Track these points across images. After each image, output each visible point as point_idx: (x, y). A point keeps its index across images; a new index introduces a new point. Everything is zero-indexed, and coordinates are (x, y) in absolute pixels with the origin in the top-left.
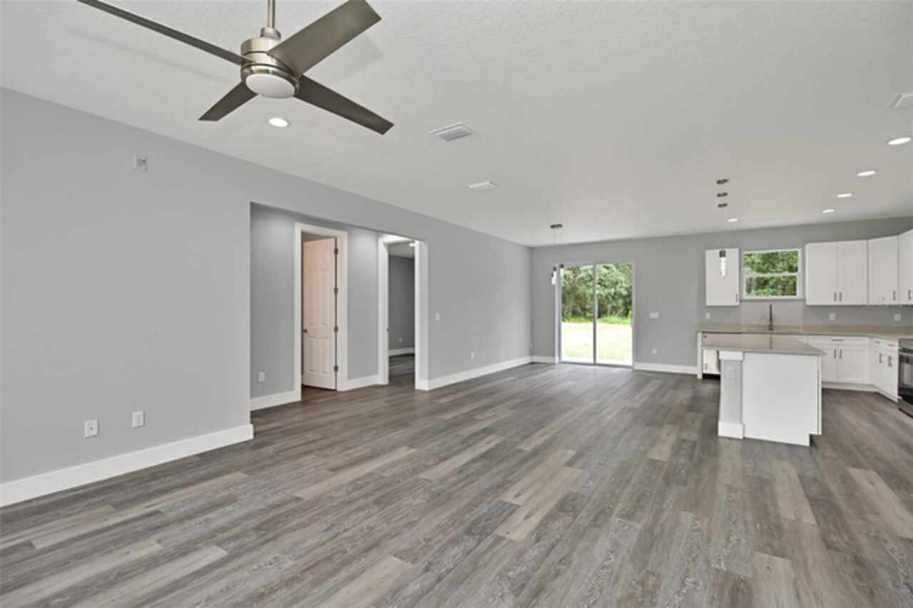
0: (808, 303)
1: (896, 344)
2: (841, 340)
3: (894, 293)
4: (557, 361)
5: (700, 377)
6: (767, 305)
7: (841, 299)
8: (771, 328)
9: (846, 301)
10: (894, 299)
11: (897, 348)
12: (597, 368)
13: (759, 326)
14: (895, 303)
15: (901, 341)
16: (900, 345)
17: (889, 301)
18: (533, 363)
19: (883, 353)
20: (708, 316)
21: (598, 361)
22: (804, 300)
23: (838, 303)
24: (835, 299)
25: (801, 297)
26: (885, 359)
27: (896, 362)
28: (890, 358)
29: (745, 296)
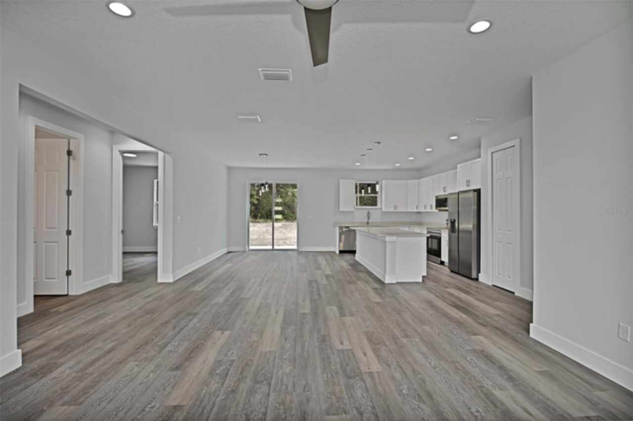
0: (384, 210)
4: (247, 250)
5: (338, 252)
6: (366, 211)
7: (397, 209)
8: (368, 223)
9: (400, 210)
12: (275, 252)
13: (362, 223)
14: (418, 210)
15: (428, 229)
17: (415, 210)
18: (229, 252)
21: (276, 247)
22: (381, 209)
29: (355, 207)
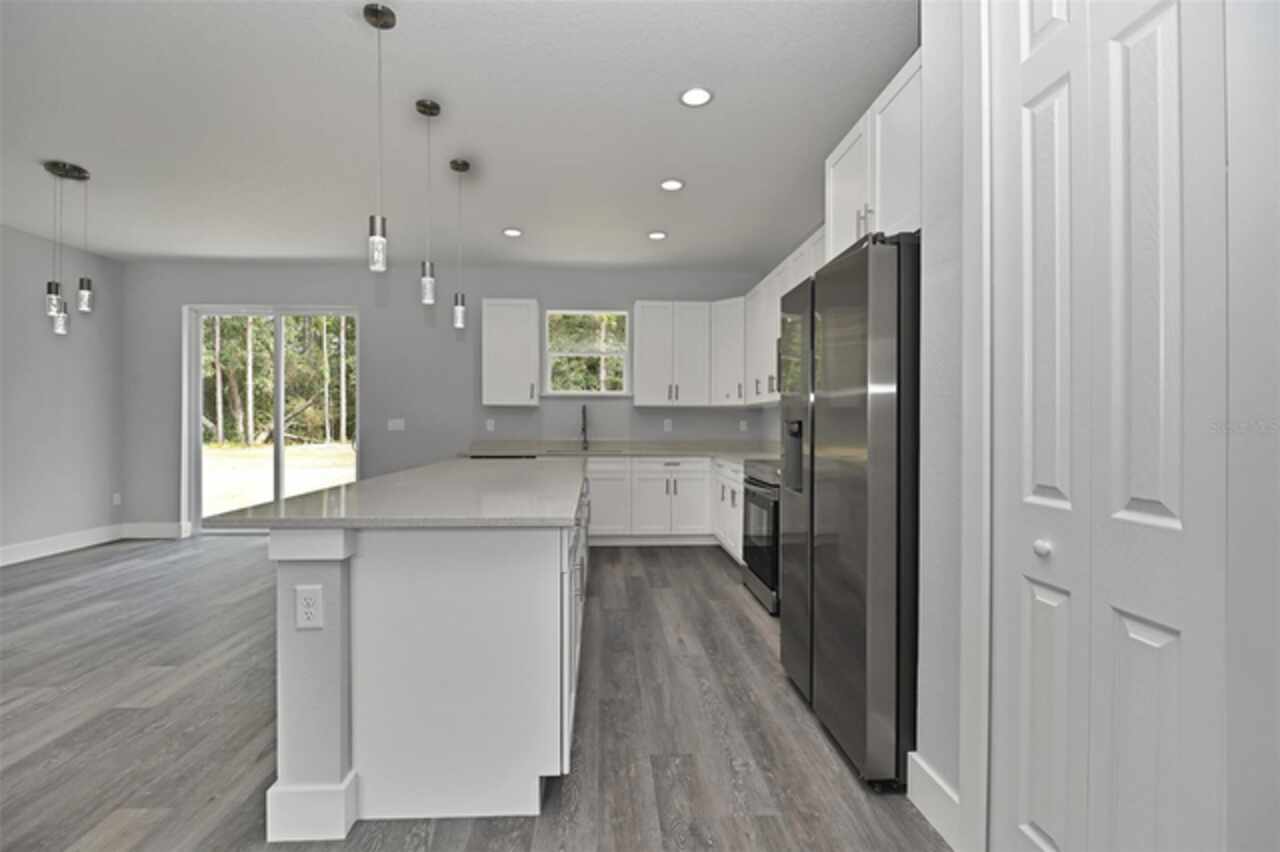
0: (638, 402)
1: (741, 468)
2: (677, 464)
3: (740, 386)
4: (186, 532)
6: (577, 407)
7: (677, 397)
8: (586, 445)
9: (685, 400)
10: (740, 396)
11: (742, 476)
14: (740, 402)
15: (748, 464)
16: (745, 473)
17: (734, 401)
18: (116, 542)
19: (726, 482)
20: (490, 425)
22: (631, 398)
23: (675, 403)
24: (670, 397)
25: (629, 394)
26: (728, 495)
27: (740, 498)
28: (733, 493)
29: (549, 390)
